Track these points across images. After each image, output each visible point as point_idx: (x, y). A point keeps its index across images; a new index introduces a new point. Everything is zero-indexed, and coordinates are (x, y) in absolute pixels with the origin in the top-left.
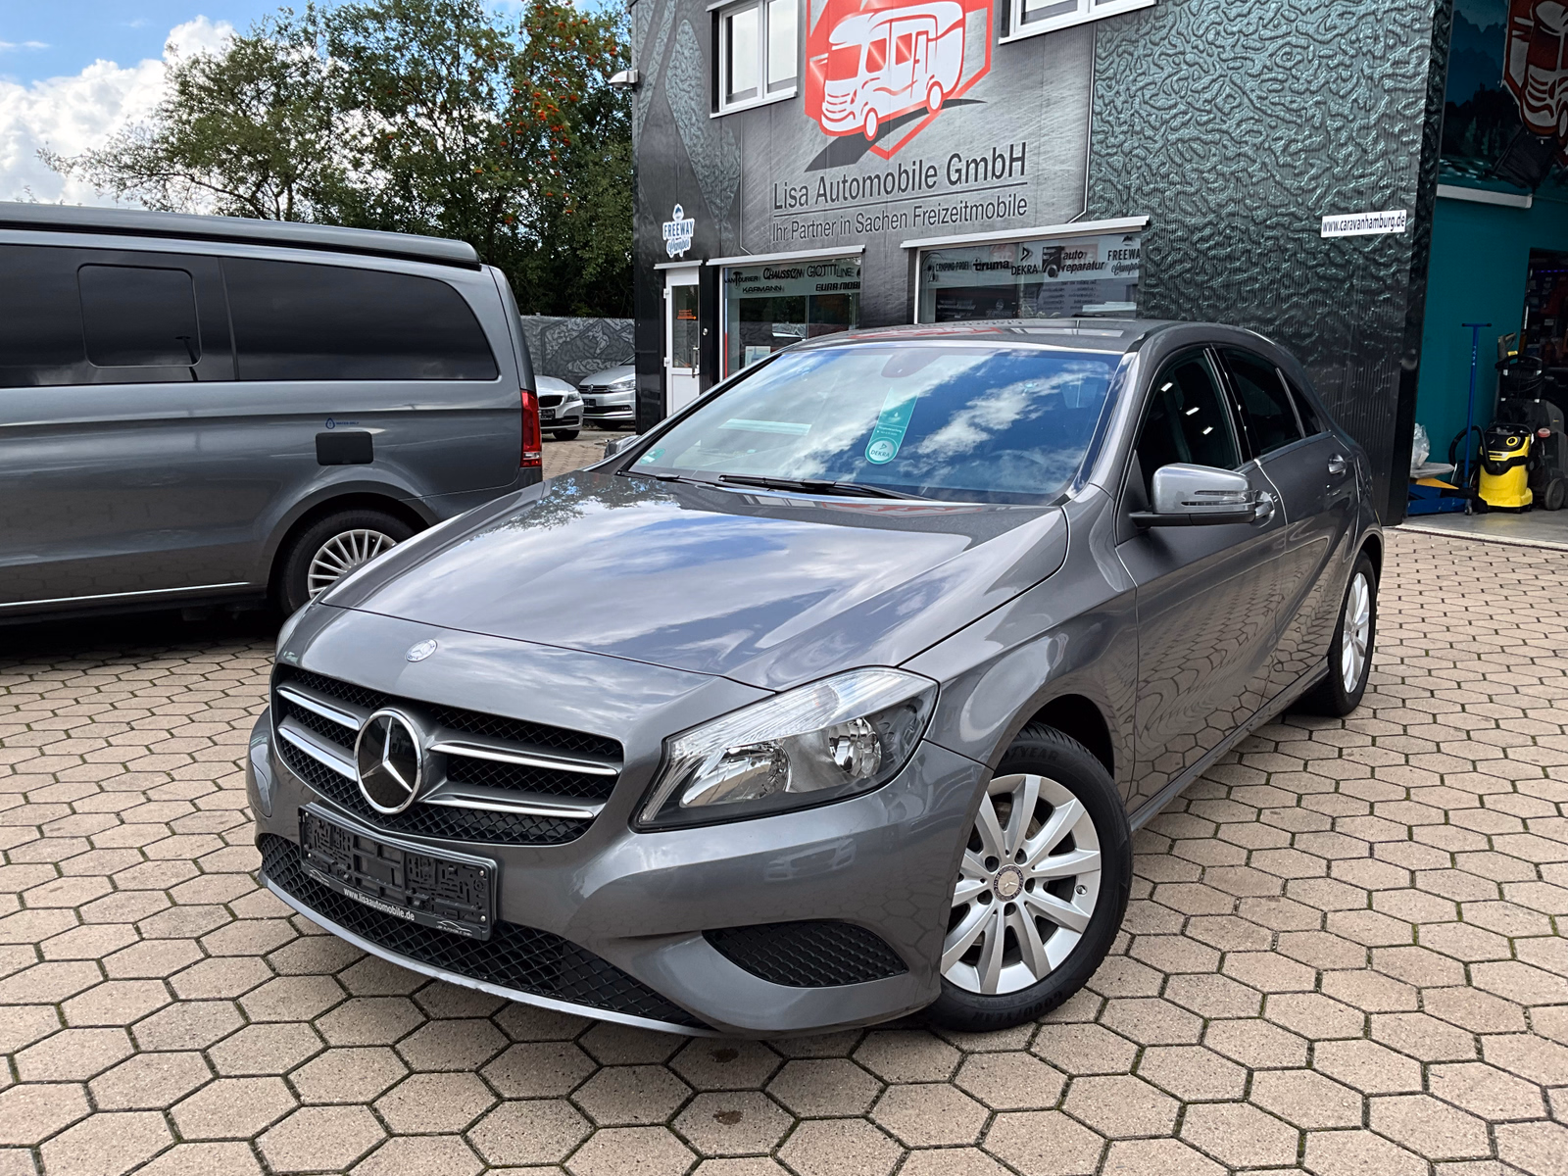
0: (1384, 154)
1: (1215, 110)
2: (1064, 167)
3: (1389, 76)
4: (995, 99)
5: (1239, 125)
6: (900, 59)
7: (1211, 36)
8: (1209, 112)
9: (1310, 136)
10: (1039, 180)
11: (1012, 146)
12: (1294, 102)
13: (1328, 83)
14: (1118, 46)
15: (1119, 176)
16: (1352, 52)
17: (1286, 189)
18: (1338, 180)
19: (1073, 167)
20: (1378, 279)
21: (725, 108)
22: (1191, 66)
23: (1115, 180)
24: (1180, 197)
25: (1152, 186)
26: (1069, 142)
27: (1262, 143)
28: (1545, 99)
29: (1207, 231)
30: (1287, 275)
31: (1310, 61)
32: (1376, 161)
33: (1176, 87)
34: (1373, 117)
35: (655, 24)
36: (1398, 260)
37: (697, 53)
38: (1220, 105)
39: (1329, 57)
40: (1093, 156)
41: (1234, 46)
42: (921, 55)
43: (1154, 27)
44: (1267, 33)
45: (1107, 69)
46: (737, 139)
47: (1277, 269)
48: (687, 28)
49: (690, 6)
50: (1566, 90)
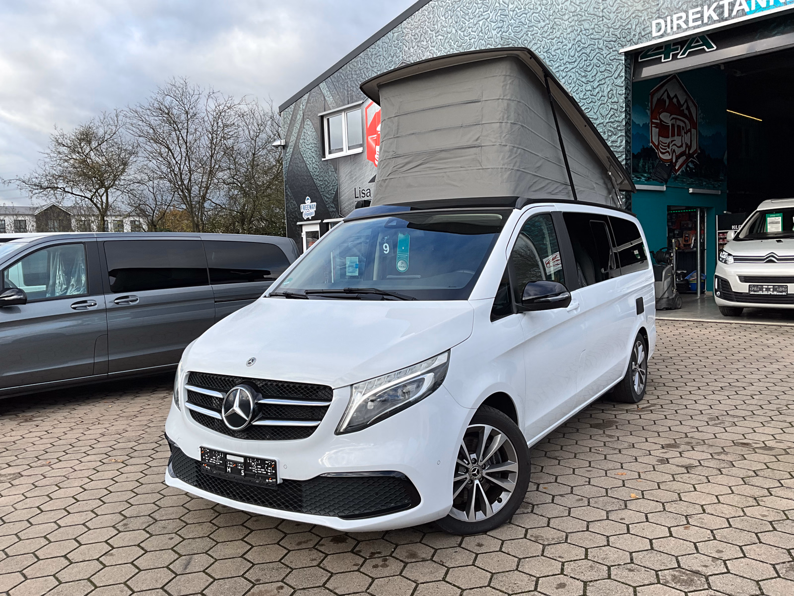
21: (328, 157)
28: (666, 149)
35: (293, 120)
46: (336, 169)
48: (308, 123)
49: (309, 113)
50: (674, 145)
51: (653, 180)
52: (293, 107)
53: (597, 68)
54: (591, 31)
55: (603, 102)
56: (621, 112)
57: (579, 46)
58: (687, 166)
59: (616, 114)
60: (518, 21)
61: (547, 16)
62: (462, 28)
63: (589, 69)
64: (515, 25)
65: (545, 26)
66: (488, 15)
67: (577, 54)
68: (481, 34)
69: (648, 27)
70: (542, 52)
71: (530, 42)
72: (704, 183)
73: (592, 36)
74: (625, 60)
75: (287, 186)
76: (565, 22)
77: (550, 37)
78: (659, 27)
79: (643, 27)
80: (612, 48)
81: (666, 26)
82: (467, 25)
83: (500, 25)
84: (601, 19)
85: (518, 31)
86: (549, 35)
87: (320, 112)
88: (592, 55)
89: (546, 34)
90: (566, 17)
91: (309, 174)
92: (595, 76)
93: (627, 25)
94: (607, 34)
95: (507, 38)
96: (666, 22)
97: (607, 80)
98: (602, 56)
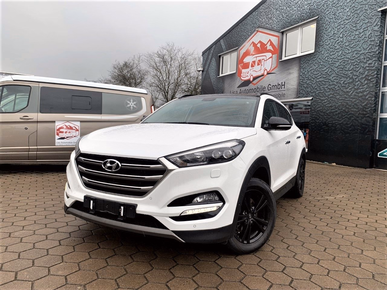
0: (367, 84)
1: (327, 75)
2: (294, 87)
3: (368, 67)
4: (279, 73)
5: (333, 78)
6: (258, 64)
7: (326, 59)
8: (326, 75)
9: (349, 80)
10: (288, 90)
11: (282, 83)
12: (345, 73)
13: (353, 68)
14: (306, 61)
15: (306, 89)
16: (359, 62)
17: (344, 91)
18: (356, 89)
19: (295, 87)
20: (366, 111)
21: (221, 75)
22: (322, 65)
23: (305, 89)
24: (319, 93)
25: (313, 91)
26: (295, 81)
27: (338, 82)
29: (326, 101)
30: (344, 111)
31: (349, 64)
32: (365, 85)
33: (318, 70)
34: (364, 76)
35: (207, 58)
37: (216, 64)
38: (329, 74)
39: (353, 63)
40: (300, 84)
41: (331, 61)
42: (263, 64)
43: (314, 57)
44: (339, 58)
45: (303, 66)
46: (223, 81)
47: (342, 109)
48: (214, 59)
49: (214, 55)
52: (208, 52)
55: (365, 41)
62: (289, 6)
63: (358, 22)
64: (317, 2)
67: (352, 14)
68: (299, 8)
71: (325, 10)
73: (362, 3)
74: (381, 15)
77: (337, 6)
80: (373, 9)
83: (309, 2)
85: (319, 5)
87: (219, 54)
88: (361, 14)
89: (335, 5)
91: (211, 84)
92: (361, 26)
94: (371, 1)
95: (313, 9)
97: (369, 28)
98: (367, 14)
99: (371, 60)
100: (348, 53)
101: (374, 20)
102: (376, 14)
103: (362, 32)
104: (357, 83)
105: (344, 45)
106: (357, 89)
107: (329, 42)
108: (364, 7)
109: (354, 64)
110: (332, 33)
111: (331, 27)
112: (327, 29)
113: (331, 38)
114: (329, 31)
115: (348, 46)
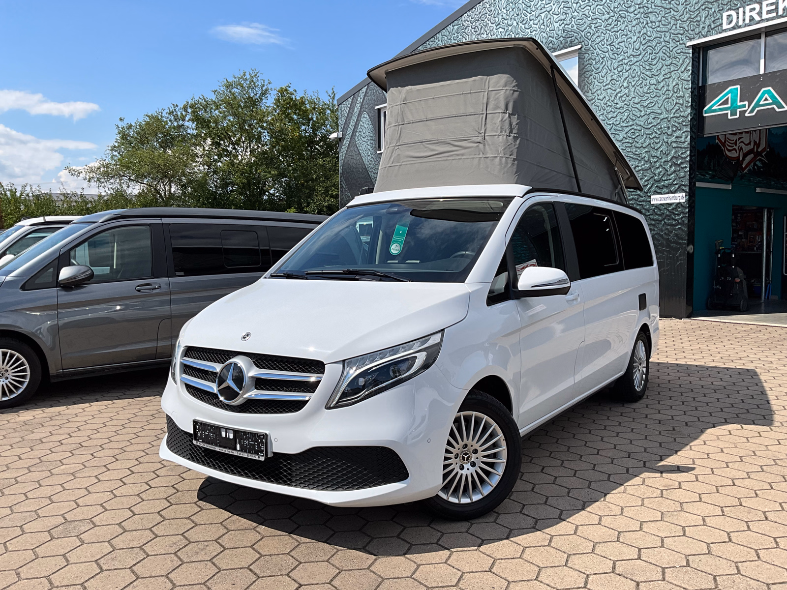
0: (675, 171)
3: (674, 142)
9: (644, 164)
12: (637, 151)
13: (650, 144)
16: (659, 133)
18: (656, 181)
20: (675, 220)
28: (733, 146)
31: (642, 136)
32: (672, 174)
34: (669, 158)
35: (350, 113)
36: (682, 212)
37: (371, 126)
39: (650, 134)
41: (610, 129)
44: (624, 125)
48: (365, 116)
49: (367, 106)
50: (742, 142)
51: (719, 178)
52: (350, 100)
53: (663, 61)
54: (657, 24)
55: (668, 96)
56: (687, 107)
57: (644, 39)
58: (755, 165)
59: (681, 109)
60: (581, 13)
61: (612, 8)
62: (524, 20)
63: (654, 63)
64: (578, 18)
65: (609, 18)
66: (551, 8)
67: (642, 47)
68: (542, 27)
69: (718, 19)
70: (605, 46)
71: (594, 34)
72: (773, 183)
73: (659, 29)
74: (693, 53)
75: (342, 178)
76: (630, 15)
77: (615, 29)
78: (730, 19)
79: (713, 19)
80: (679, 41)
81: (738, 18)
82: (528, 17)
83: (563, 17)
84: (668, 11)
85: (581, 24)
86: (613, 28)
87: (378, 105)
88: (657, 49)
89: (610, 27)
90: (632, 9)
91: (364, 167)
92: (660, 69)
93: (696, 17)
94: (674, 26)
95: (570, 30)
96: (738, 13)
97: (673, 74)
98: (668, 50)
99: (679, 130)
100: (639, 116)
101: (681, 61)
102: (683, 50)
103: (662, 81)
104: (658, 171)
105: (632, 102)
106: (659, 181)
107: (604, 94)
108: (663, 36)
109: (651, 137)
110: (609, 78)
111: (606, 67)
112: (600, 70)
113: (607, 87)
114: (603, 75)
115: (638, 103)
